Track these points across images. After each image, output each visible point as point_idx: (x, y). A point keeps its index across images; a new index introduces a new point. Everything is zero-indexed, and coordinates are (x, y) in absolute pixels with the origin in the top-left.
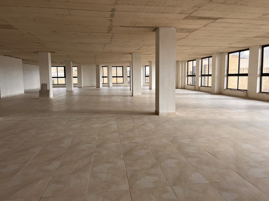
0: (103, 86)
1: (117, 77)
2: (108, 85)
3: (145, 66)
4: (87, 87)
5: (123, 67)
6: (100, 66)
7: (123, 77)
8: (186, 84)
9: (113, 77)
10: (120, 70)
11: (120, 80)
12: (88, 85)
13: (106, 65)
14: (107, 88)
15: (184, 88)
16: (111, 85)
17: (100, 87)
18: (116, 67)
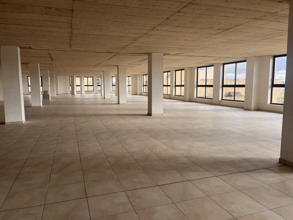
0: (77, 94)
1: (88, 86)
2: (80, 92)
3: (112, 77)
5: (93, 77)
6: (75, 77)
7: (93, 86)
8: (142, 92)
9: (85, 86)
10: (90, 79)
11: (91, 88)
12: (63, 93)
13: (79, 76)
14: (80, 94)
15: (141, 95)
16: (83, 92)
17: (74, 94)
18: (87, 77)
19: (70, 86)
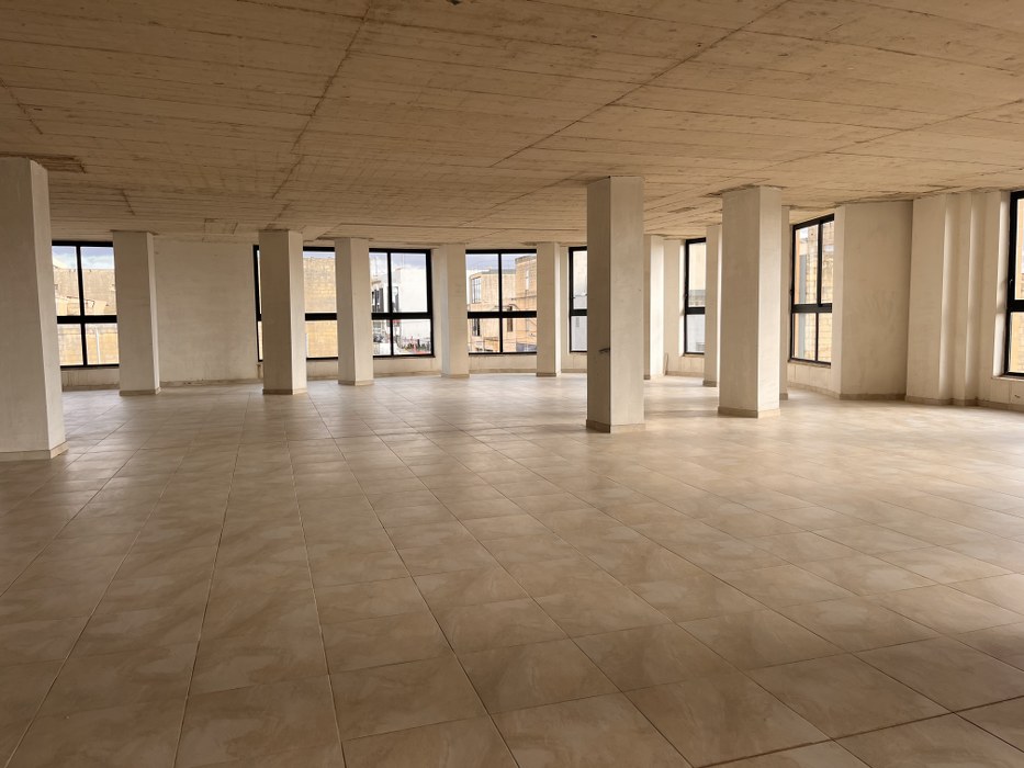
2: (340, 368)
4: (188, 384)
5: (428, 253)
7: (429, 315)
14: (335, 387)
17: (289, 392)
18: (389, 251)
19: (259, 318)
